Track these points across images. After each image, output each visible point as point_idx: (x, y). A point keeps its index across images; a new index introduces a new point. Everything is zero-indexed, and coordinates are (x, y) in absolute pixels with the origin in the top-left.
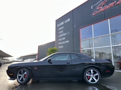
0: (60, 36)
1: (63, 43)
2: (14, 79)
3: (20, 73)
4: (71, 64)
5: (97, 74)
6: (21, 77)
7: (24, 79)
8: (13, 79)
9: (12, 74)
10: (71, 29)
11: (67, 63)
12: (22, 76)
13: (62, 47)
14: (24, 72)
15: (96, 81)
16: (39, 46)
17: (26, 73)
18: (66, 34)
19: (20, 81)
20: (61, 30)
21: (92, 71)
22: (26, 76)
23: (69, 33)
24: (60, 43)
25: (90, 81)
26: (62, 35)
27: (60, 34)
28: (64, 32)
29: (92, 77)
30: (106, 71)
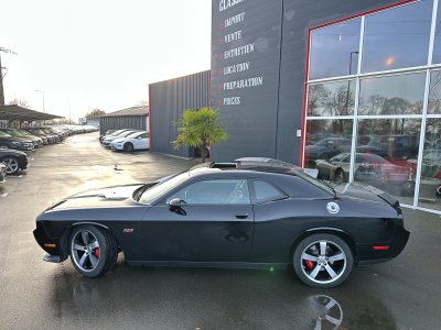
0: (227, 54)
1: (242, 84)
2: (63, 259)
3: (80, 241)
4: (251, 220)
5: (340, 257)
6: (85, 255)
7: (95, 263)
8: (58, 258)
9: (54, 245)
10: (274, 29)
11: (238, 217)
12: (87, 252)
13: (237, 100)
14: (91, 239)
15: (335, 277)
16: (151, 87)
17: (96, 244)
18: (252, 48)
19: (83, 266)
20: (234, 28)
21: (323, 244)
22: (99, 252)
23: (264, 44)
24: (228, 86)
25: (312, 277)
26: (236, 52)
27: (229, 46)
28: (246, 39)
29: (322, 262)
30: (375, 248)
